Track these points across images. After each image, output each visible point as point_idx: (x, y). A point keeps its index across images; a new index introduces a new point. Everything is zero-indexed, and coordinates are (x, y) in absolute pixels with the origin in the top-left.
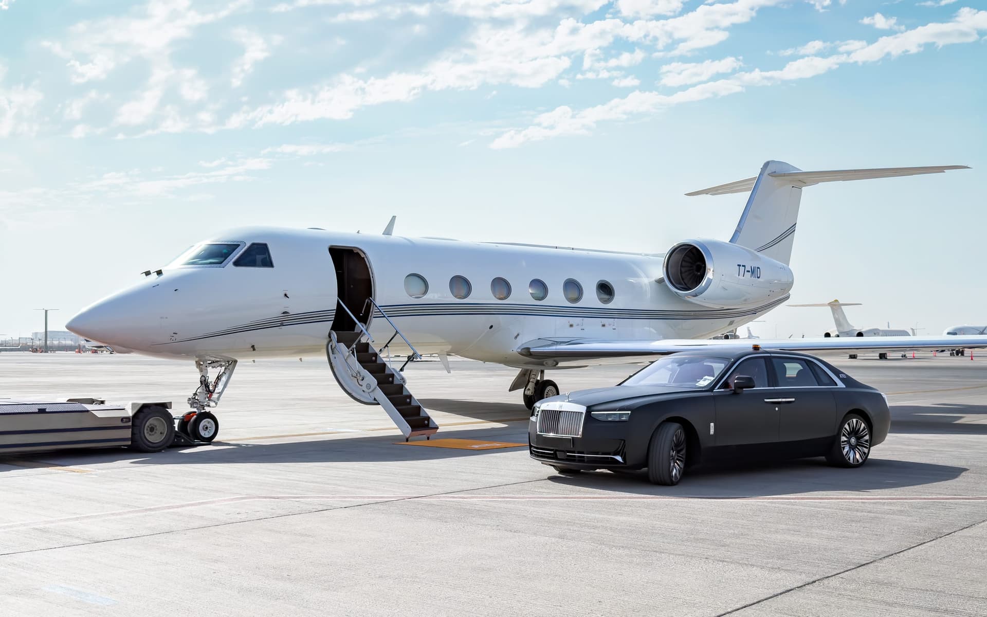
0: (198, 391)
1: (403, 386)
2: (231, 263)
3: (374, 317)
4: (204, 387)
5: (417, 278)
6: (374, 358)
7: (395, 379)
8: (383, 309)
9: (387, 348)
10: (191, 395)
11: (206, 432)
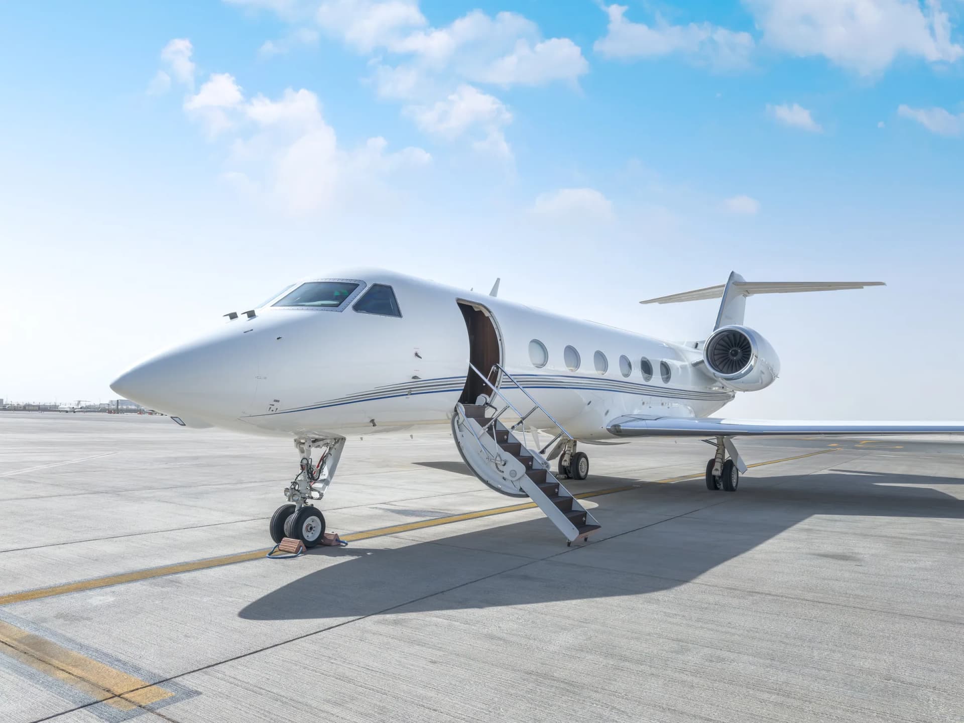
0: (299, 478)
1: (546, 471)
2: (350, 307)
3: (501, 388)
4: (306, 473)
5: (538, 346)
6: (506, 437)
7: (534, 462)
8: (515, 378)
9: (521, 424)
10: (288, 485)
11: (310, 534)
